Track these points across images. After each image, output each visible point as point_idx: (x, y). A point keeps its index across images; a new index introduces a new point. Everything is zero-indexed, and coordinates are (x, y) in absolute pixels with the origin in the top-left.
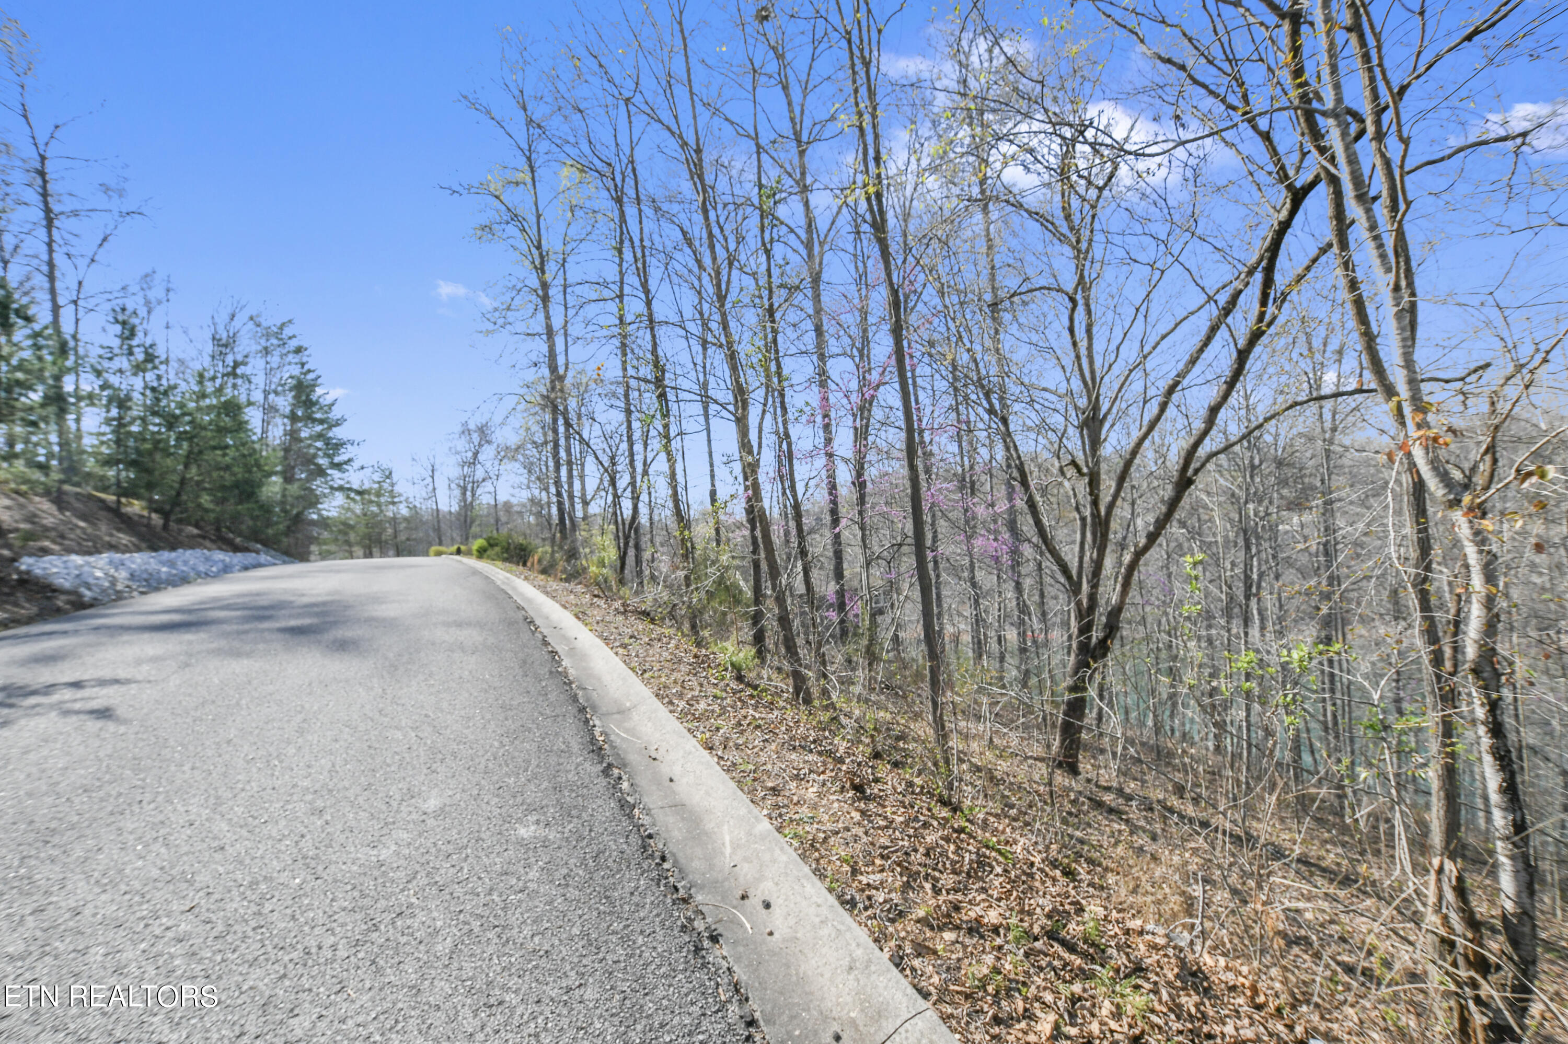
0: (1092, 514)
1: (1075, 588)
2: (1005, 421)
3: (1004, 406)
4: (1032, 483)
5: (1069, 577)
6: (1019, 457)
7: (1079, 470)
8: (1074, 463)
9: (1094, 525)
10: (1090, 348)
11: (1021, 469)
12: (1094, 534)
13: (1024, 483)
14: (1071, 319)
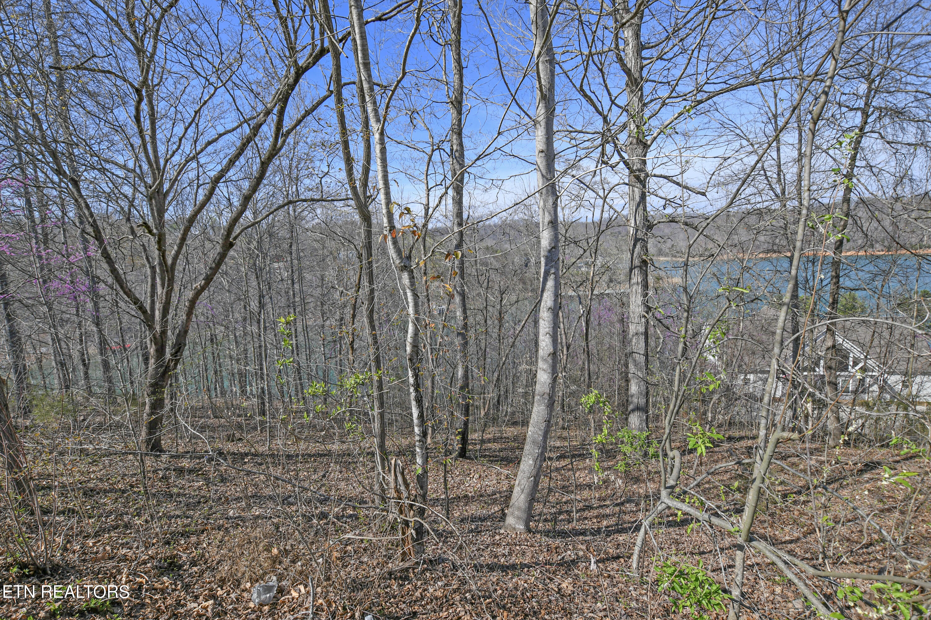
0: (160, 264)
1: (149, 321)
2: (76, 183)
3: (74, 170)
4: (106, 237)
5: (144, 312)
6: (92, 215)
7: (150, 232)
8: (145, 224)
9: (162, 271)
10: (153, 137)
11: (94, 225)
12: (163, 280)
13: (98, 237)
14: (138, 110)
